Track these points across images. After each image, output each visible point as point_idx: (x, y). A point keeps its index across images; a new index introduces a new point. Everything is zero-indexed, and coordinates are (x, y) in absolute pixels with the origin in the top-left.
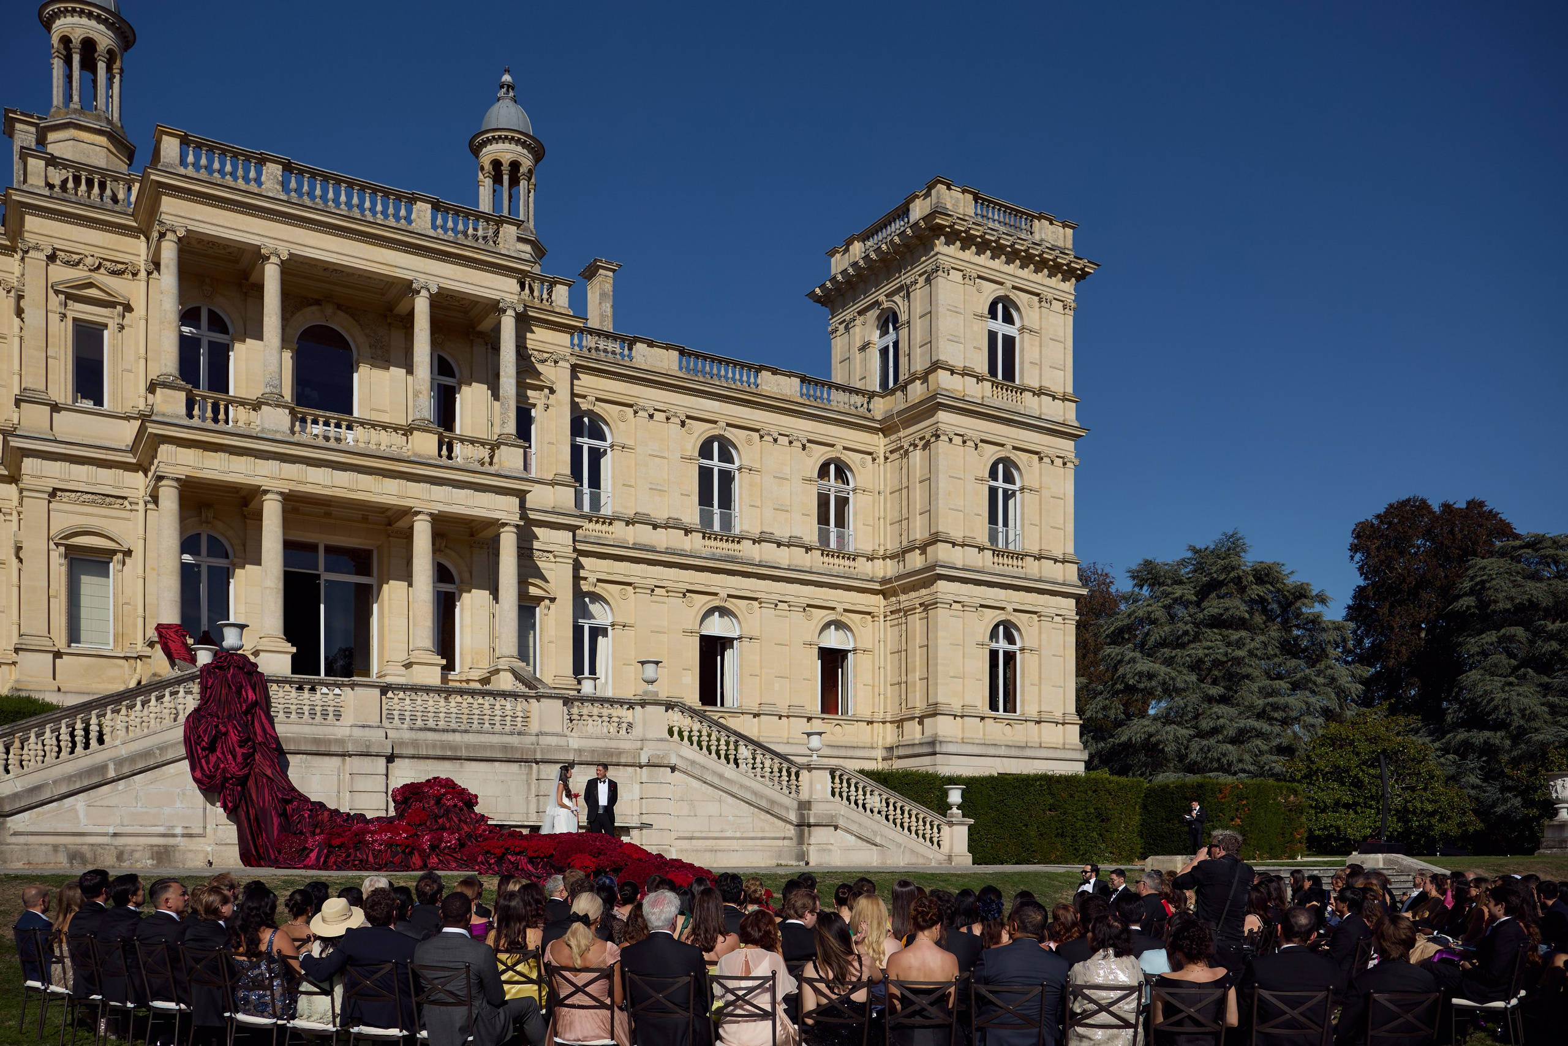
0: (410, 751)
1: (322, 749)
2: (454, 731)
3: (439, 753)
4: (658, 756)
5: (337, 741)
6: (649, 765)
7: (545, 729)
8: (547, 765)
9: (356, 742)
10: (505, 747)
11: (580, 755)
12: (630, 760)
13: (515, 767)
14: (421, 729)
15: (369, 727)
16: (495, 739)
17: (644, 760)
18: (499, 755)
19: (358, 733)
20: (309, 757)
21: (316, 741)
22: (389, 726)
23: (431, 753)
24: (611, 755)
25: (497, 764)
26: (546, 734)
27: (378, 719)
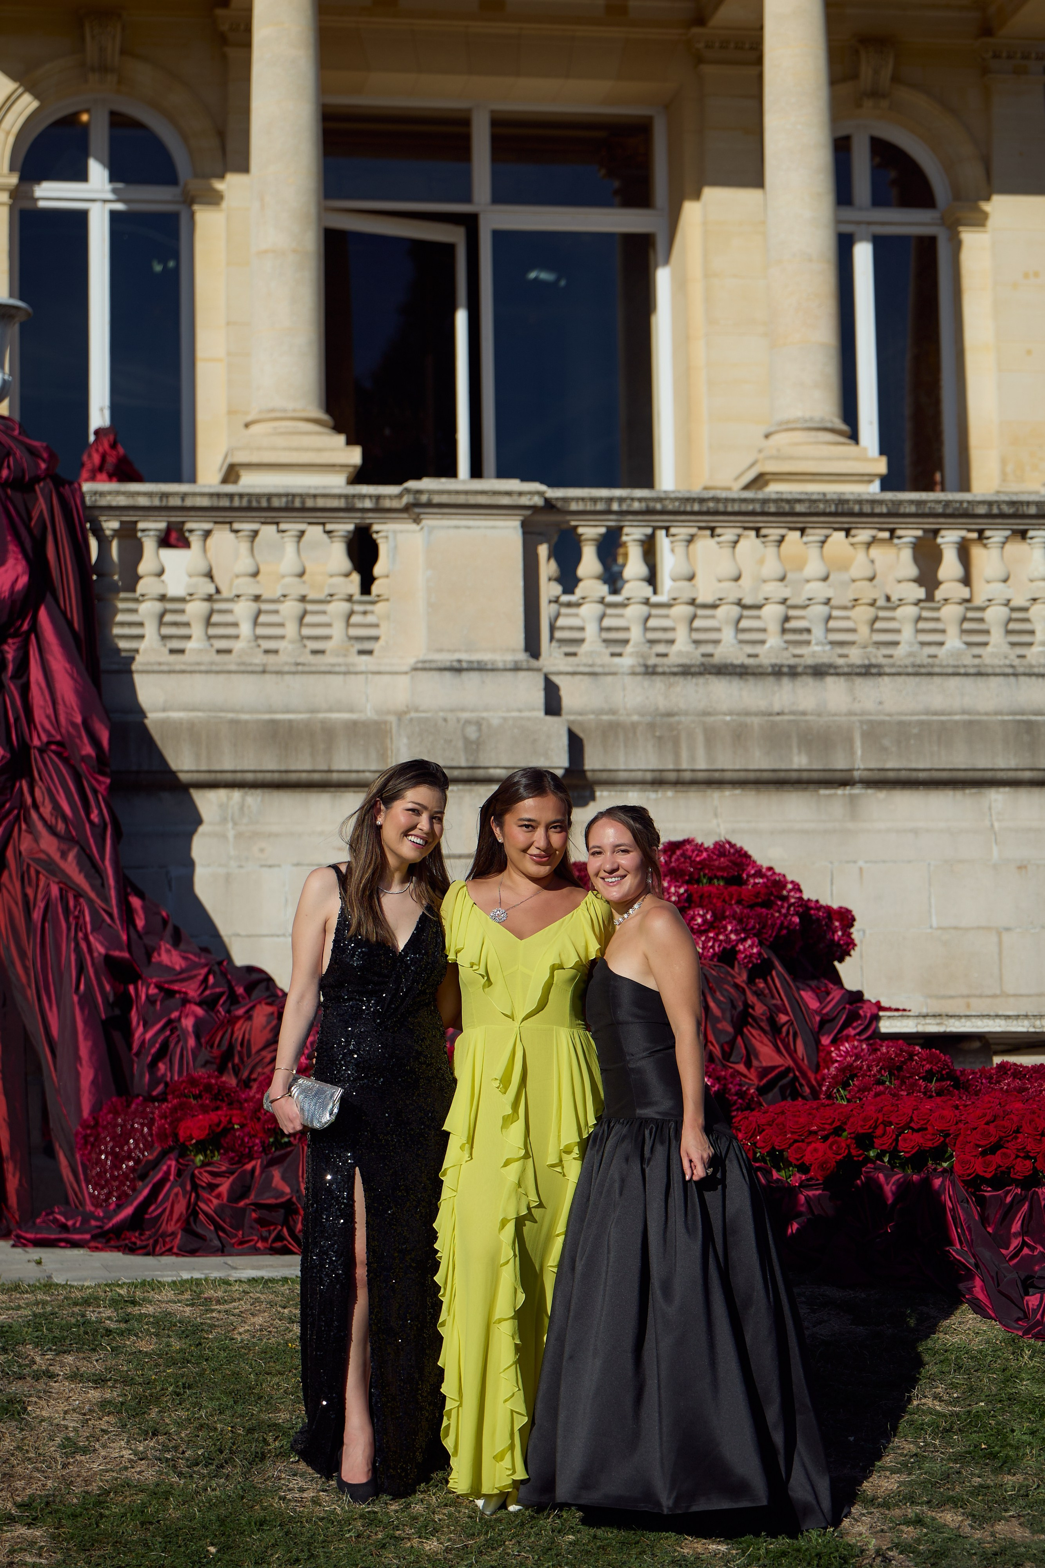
0: (646, 759)
2: (820, 671)
9: (428, 728)
15: (481, 669)
16: (988, 697)
20: (254, 799)
22: (564, 662)
27: (518, 637)
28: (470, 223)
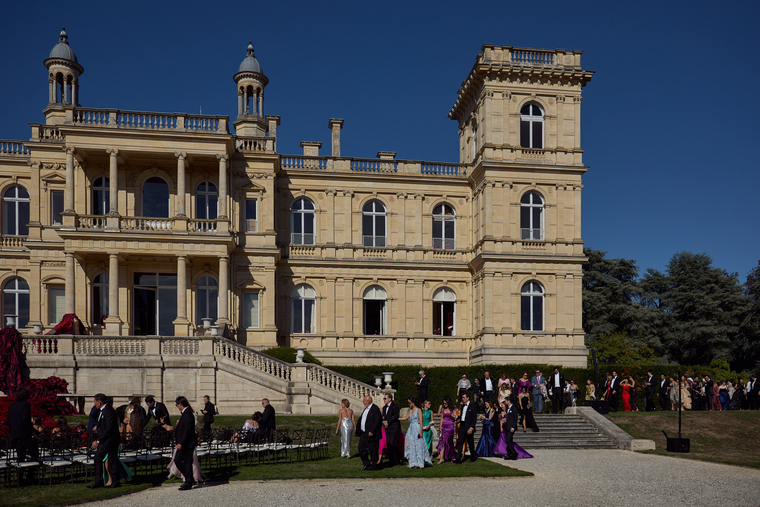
0: (86, 365)
1: (46, 365)
2: (107, 355)
3: (99, 365)
4: (206, 363)
5: (52, 361)
6: (202, 367)
7: (151, 353)
8: (150, 369)
9: (59, 362)
10: (130, 362)
11: (168, 364)
12: (194, 366)
13: (136, 370)
14: (92, 355)
15: (66, 355)
16: (127, 358)
17: (199, 365)
18: (127, 365)
19: (61, 358)
20: (42, 369)
21: (43, 362)
22: (78, 354)
23: (95, 365)
24: (184, 363)
25: (128, 369)
26: (150, 355)
27: (71, 352)
28: (156, 287)
